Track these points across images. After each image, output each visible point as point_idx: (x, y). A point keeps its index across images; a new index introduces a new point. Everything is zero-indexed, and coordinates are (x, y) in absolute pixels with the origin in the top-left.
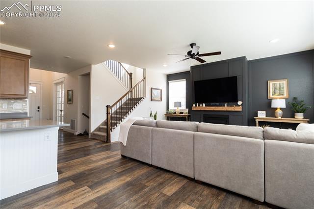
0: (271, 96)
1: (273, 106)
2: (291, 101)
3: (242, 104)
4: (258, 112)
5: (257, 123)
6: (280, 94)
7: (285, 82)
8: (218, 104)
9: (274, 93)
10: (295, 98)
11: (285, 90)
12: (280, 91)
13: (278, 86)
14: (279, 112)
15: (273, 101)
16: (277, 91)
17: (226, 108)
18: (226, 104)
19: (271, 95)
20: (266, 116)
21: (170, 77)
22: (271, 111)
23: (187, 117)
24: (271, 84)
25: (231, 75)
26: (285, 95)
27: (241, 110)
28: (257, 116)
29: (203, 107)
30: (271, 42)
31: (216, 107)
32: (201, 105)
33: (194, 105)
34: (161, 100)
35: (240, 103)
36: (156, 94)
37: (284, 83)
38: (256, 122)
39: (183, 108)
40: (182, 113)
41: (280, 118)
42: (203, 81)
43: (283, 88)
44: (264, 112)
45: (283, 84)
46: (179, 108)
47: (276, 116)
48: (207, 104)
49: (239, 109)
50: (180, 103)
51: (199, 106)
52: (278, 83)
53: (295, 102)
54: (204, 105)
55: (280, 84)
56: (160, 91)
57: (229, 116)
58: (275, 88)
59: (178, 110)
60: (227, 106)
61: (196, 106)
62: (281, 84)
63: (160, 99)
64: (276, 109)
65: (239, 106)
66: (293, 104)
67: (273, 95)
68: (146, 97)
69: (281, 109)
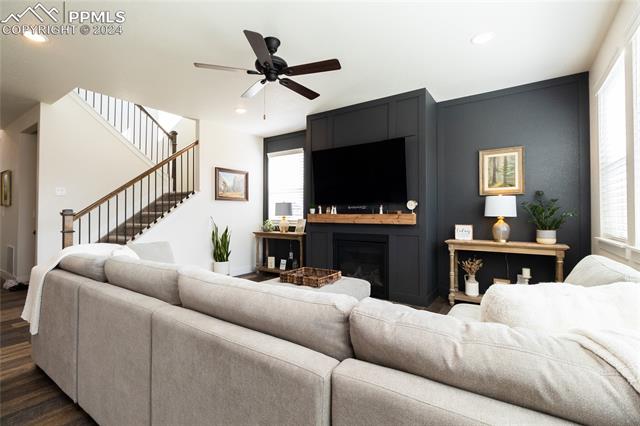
0: (487, 189)
1: (489, 213)
2: (529, 200)
3: (417, 207)
4: (457, 227)
5: (452, 254)
6: (505, 184)
7: (516, 154)
8: (364, 207)
9: (493, 181)
10: (538, 194)
11: (517, 174)
12: (505, 176)
13: (502, 165)
14: (502, 227)
15: (489, 200)
16: (500, 177)
17: (381, 217)
18: (381, 208)
19: (485, 187)
20: (474, 238)
21: (272, 144)
22: (485, 226)
23: (300, 239)
24: (486, 159)
25: (393, 135)
26: (518, 187)
27: (415, 222)
28: (454, 238)
29: (332, 214)
30: (475, 41)
31: (359, 215)
32: (328, 211)
33: (313, 211)
34: (247, 198)
35: (411, 205)
36: (230, 184)
37: (514, 156)
38: (449, 252)
40: (292, 229)
41: (503, 242)
43: (513, 169)
44: (469, 228)
45: (513, 158)
46: (288, 218)
47: (495, 237)
48: (340, 208)
49: (411, 219)
50: (289, 205)
51: (324, 212)
52: (501, 155)
53: (538, 204)
54: (334, 210)
55: (505, 157)
56: (243, 176)
57: (387, 237)
58: (495, 170)
59: (284, 222)
60: (384, 212)
61: (317, 212)
62: (508, 160)
63: (243, 197)
64: (495, 219)
65: (410, 211)
66: (534, 208)
67: (490, 186)
68: (198, 190)
69: (506, 219)
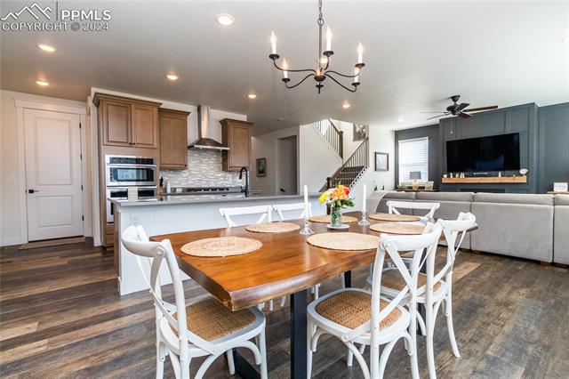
3: (528, 173)
4: (555, 184)
8: (486, 173)
17: (499, 179)
18: (500, 173)
20: (568, 190)
28: (553, 190)
29: (461, 178)
31: (483, 178)
32: (457, 175)
33: (445, 176)
34: (388, 169)
35: (523, 171)
36: (381, 161)
39: (424, 180)
40: (423, 187)
42: (461, 140)
44: (566, 184)
46: (418, 181)
48: (467, 173)
49: (523, 180)
51: (454, 176)
54: (462, 175)
56: (386, 156)
57: (504, 190)
59: (415, 183)
60: (502, 176)
61: (449, 176)
63: (386, 169)
65: (522, 175)
68: (369, 165)
